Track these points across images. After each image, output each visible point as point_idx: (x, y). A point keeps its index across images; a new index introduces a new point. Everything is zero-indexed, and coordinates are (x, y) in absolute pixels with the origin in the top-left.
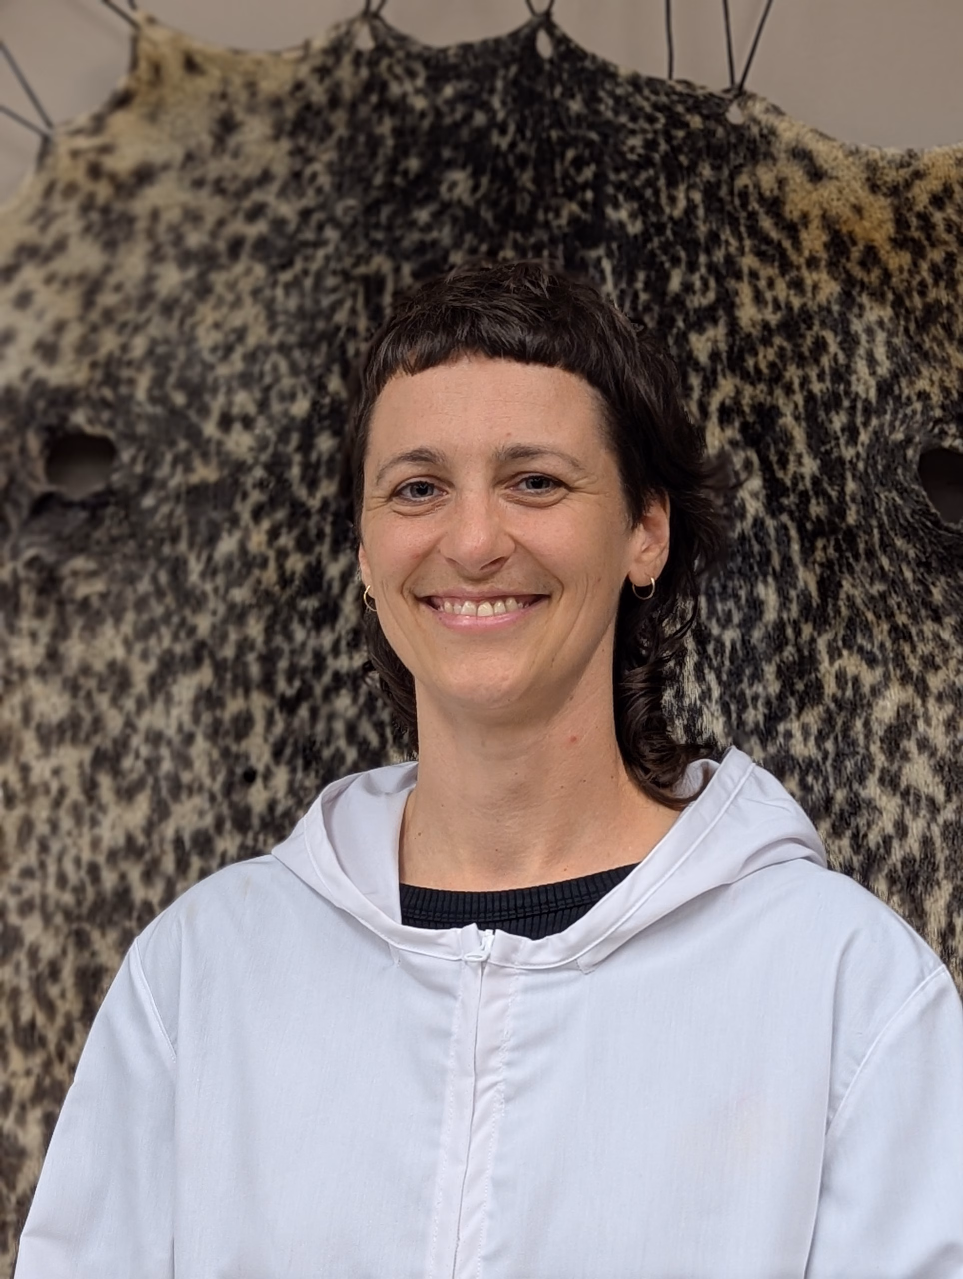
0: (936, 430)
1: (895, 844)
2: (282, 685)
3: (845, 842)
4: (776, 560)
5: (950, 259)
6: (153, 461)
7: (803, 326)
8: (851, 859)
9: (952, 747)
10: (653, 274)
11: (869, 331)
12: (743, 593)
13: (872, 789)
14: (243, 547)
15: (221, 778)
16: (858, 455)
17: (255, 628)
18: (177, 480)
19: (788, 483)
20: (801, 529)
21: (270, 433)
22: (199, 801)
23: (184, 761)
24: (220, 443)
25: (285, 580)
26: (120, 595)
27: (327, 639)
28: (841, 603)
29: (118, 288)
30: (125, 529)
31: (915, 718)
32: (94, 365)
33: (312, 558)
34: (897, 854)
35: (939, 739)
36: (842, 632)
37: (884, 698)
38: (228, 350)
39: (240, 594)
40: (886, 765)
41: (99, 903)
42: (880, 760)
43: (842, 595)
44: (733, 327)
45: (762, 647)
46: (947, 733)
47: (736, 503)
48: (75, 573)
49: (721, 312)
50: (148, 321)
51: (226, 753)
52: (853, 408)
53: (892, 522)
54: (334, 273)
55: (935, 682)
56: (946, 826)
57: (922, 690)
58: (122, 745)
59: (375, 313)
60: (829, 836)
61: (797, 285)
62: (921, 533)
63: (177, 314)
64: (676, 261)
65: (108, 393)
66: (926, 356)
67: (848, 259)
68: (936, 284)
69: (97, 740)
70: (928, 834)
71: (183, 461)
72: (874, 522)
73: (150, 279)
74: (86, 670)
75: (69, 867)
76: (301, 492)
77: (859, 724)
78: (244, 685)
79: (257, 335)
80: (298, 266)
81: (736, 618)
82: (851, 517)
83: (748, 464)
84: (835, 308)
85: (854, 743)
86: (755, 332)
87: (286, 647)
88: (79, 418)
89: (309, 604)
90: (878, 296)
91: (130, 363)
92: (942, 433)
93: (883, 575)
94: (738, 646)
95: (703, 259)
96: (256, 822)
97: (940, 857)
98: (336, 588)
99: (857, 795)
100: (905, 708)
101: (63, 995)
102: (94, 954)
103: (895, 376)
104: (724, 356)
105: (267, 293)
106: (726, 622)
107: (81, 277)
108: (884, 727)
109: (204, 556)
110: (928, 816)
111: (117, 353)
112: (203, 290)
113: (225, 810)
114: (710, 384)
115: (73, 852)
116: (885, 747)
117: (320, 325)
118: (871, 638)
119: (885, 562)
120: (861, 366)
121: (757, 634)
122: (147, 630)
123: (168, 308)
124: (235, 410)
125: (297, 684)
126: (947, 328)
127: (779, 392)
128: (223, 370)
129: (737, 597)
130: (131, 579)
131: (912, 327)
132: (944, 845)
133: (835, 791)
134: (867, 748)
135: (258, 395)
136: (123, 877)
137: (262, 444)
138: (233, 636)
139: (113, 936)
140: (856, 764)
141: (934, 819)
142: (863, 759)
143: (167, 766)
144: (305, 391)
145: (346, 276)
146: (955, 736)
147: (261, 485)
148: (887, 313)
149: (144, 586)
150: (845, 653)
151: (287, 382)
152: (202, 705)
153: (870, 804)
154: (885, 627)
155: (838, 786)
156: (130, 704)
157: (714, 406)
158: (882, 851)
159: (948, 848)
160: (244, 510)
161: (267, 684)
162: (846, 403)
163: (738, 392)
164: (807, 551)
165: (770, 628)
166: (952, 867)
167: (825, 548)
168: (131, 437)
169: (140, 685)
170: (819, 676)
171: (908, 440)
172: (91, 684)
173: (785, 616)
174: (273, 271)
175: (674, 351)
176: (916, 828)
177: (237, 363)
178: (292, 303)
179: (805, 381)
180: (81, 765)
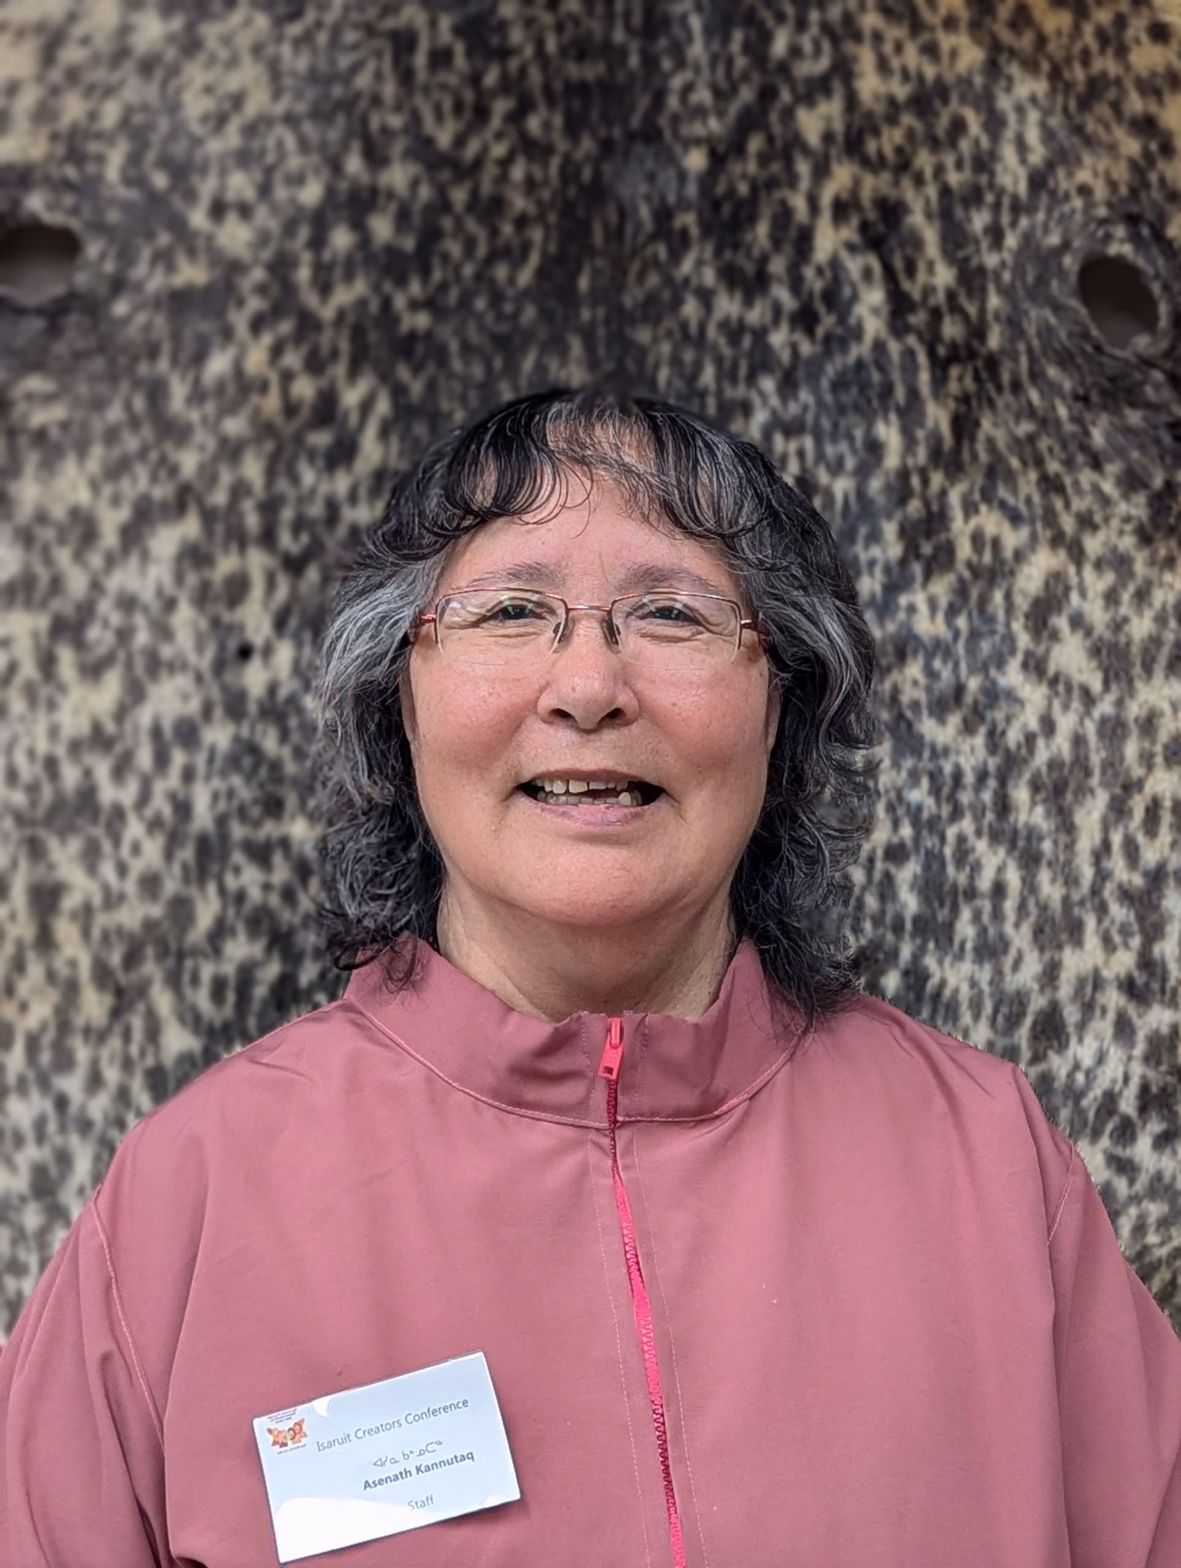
0: (1100, 233)
1: (1041, 743)
2: (286, 540)
3: (979, 740)
4: (900, 394)
5: (1120, 21)
6: (127, 257)
7: (937, 103)
8: (985, 763)
9: (1113, 625)
10: (753, 35)
11: (1020, 110)
12: (859, 434)
13: (1013, 676)
14: (238, 370)
15: (210, 653)
16: (1003, 264)
17: (253, 469)
18: (156, 282)
19: (916, 294)
20: (932, 353)
21: (274, 225)
22: (183, 681)
23: (163, 631)
24: (210, 238)
25: (290, 409)
26: (85, 425)
27: (341, 484)
28: (981, 448)
29: (86, 41)
30: (91, 342)
31: (1067, 589)
32: (54, 137)
33: (323, 382)
34: (1042, 756)
35: (1097, 614)
36: (979, 481)
37: (1029, 563)
38: (219, 121)
39: (235, 426)
40: (1031, 646)
41: (59, 805)
42: (1024, 640)
43: (981, 437)
44: (852, 102)
45: (881, 500)
46: (1107, 607)
47: (852, 321)
48: (29, 397)
49: (837, 85)
50: (122, 83)
51: (216, 623)
52: (997, 207)
53: (1046, 345)
54: (356, 26)
55: (1093, 545)
56: (1104, 721)
57: (1077, 554)
58: (86, 611)
59: (406, 77)
60: (960, 732)
61: (931, 50)
62: (1079, 360)
63: (159, 74)
64: (781, 18)
65: (71, 172)
66: (1089, 141)
67: (994, 18)
68: (1102, 51)
69: (56, 604)
70: (1080, 731)
71: (164, 259)
72: (1022, 347)
73: (125, 30)
74: (42, 517)
75: (21, 760)
76: (310, 299)
77: (998, 597)
78: (239, 538)
79: (258, 102)
80: (310, 15)
81: (850, 463)
82: (994, 340)
83: (867, 274)
84: (978, 80)
85: (991, 620)
86: (879, 109)
87: (290, 492)
88: (36, 203)
89: (321, 439)
90: (1031, 66)
91: (99, 136)
92: (1108, 238)
93: (1031, 412)
94: (852, 498)
95: (814, 16)
96: (252, 708)
97: (1096, 759)
98: (354, 419)
99: (994, 683)
100: (1055, 578)
101: (13, 917)
102: (51, 867)
103: (1050, 166)
104: (840, 138)
105: (271, 50)
106: (836, 468)
107: (40, 28)
108: (1029, 600)
109: (190, 377)
110: (1081, 709)
111: (83, 122)
112: (190, 45)
113: (215, 693)
114: (821, 171)
115: (24, 743)
116: (1030, 624)
117: (337, 91)
118: (1014, 490)
119: (1034, 396)
120: (1009, 153)
121: (875, 485)
122: (118, 469)
123: (147, 66)
124: (231, 196)
125: (305, 538)
126: (1117, 108)
127: (907, 183)
128: (215, 146)
129: (851, 439)
130: (99, 404)
131: (1073, 105)
132: (1100, 745)
133: (968, 677)
134: (1008, 625)
135: (258, 176)
136: (88, 773)
137: (263, 239)
138: (226, 477)
139: (75, 845)
140: (994, 645)
141: (1087, 713)
142: (1003, 639)
143: (142, 637)
144: (317, 171)
145: (370, 30)
146: (1116, 612)
147: (261, 290)
148: (1040, 87)
149: (115, 413)
150: (983, 508)
151: (294, 162)
152: (187, 564)
153: (1011, 696)
154: (1033, 476)
155: (972, 671)
156: (96, 560)
157: (826, 199)
158: (1024, 752)
159: (1105, 748)
160: (240, 320)
161: (268, 538)
162: (989, 198)
163: (857, 183)
164: (939, 382)
165: (892, 477)
166: (1110, 772)
167: (960, 378)
168: (99, 227)
169: (109, 537)
170: (951, 536)
171: (1066, 246)
172: (47, 534)
173: (910, 462)
174: (280, 22)
175: (777, 129)
176: (1066, 723)
177: (232, 138)
178: (302, 63)
179: (939, 170)
180: (35, 635)
